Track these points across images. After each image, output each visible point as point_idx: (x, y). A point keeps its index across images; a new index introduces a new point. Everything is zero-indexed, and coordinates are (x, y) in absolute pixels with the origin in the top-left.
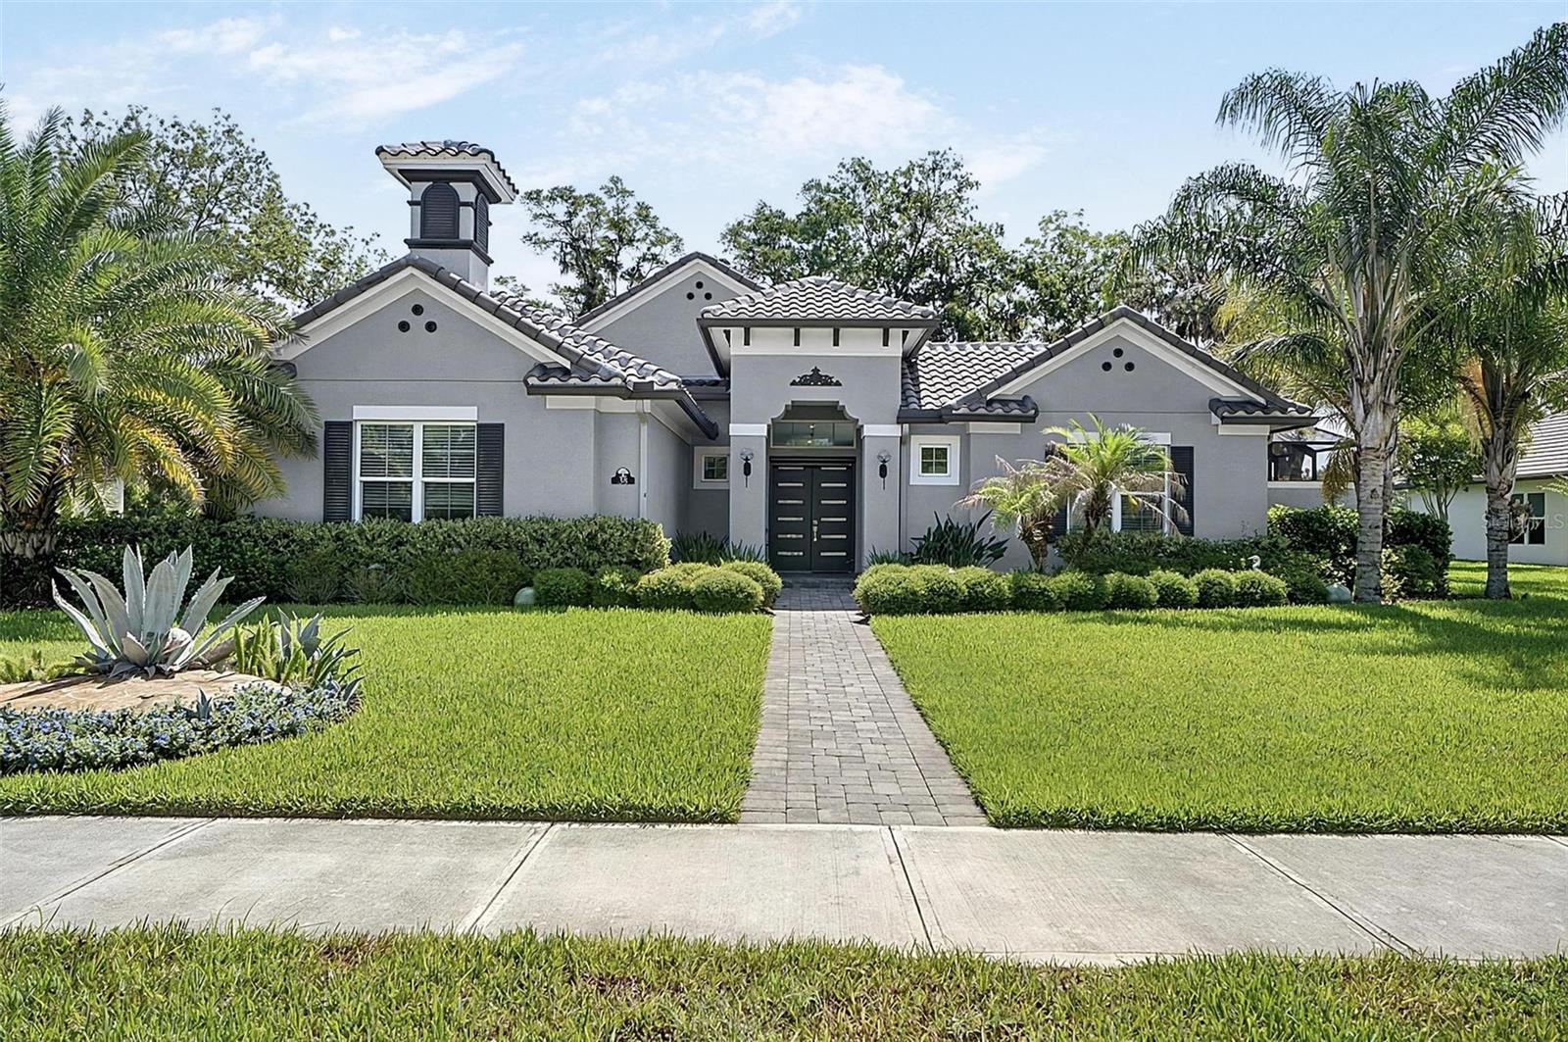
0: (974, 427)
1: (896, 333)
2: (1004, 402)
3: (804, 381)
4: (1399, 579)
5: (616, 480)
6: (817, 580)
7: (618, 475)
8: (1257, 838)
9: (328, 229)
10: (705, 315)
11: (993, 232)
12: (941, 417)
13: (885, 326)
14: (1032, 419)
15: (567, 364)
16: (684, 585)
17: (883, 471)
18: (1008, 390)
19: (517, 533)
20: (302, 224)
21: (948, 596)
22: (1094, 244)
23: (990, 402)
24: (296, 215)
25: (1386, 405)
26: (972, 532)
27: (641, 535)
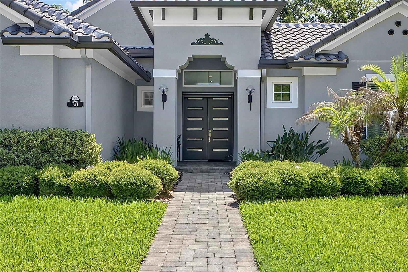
0: (307, 71)
1: (258, 11)
2: (327, 55)
3: (200, 42)
5: (70, 104)
6: (208, 168)
7: (72, 100)
12: (286, 65)
13: (251, 6)
14: (344, 65)
15: (32, 24)
17: (250, 99)
18: (328, 47)
23: (317, 55)
26: (307, 138)
27: (78, 142)
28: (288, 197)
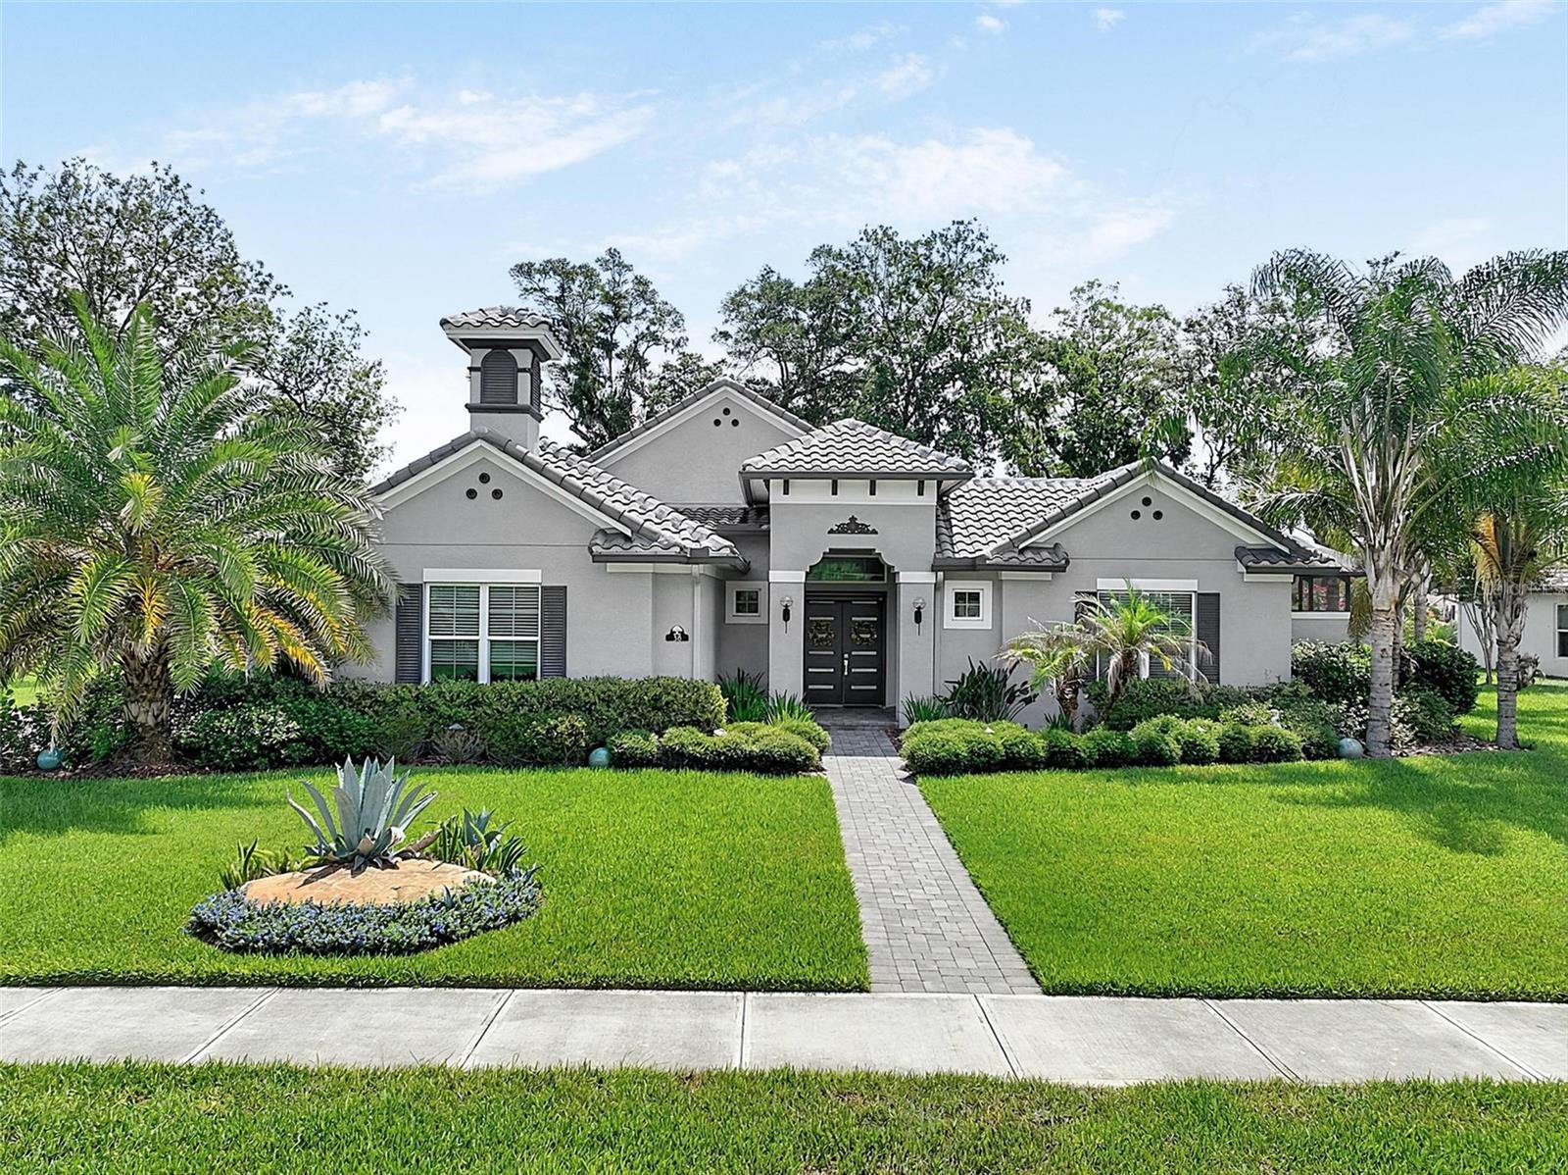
0: (1005, 575)
1: (931, 486)
2: (1037, 551)
3: (842, 529)
4: (1412, 728)
5: (670, 637)
6: (854, 722)
7: (672, 632)
8: (1224, 1002)
9: (284, 290)
10: (747, 468)
11: (1019, 307)
12: (975, 567)
13: (921, 480)
14: (1063, 569)
15: (629, 533)
16: (748, 748)
17: (918, 617)
18: (1042, 538)
19: (587, 695)
20: (256, 285)
21: (988, 756)
22: (1129, 315)
23: (1021, 552)
24: (249, 275)
25: (1395, 570)
26: (1006, 678)
27: (702, 697)
28: (976, 769)
